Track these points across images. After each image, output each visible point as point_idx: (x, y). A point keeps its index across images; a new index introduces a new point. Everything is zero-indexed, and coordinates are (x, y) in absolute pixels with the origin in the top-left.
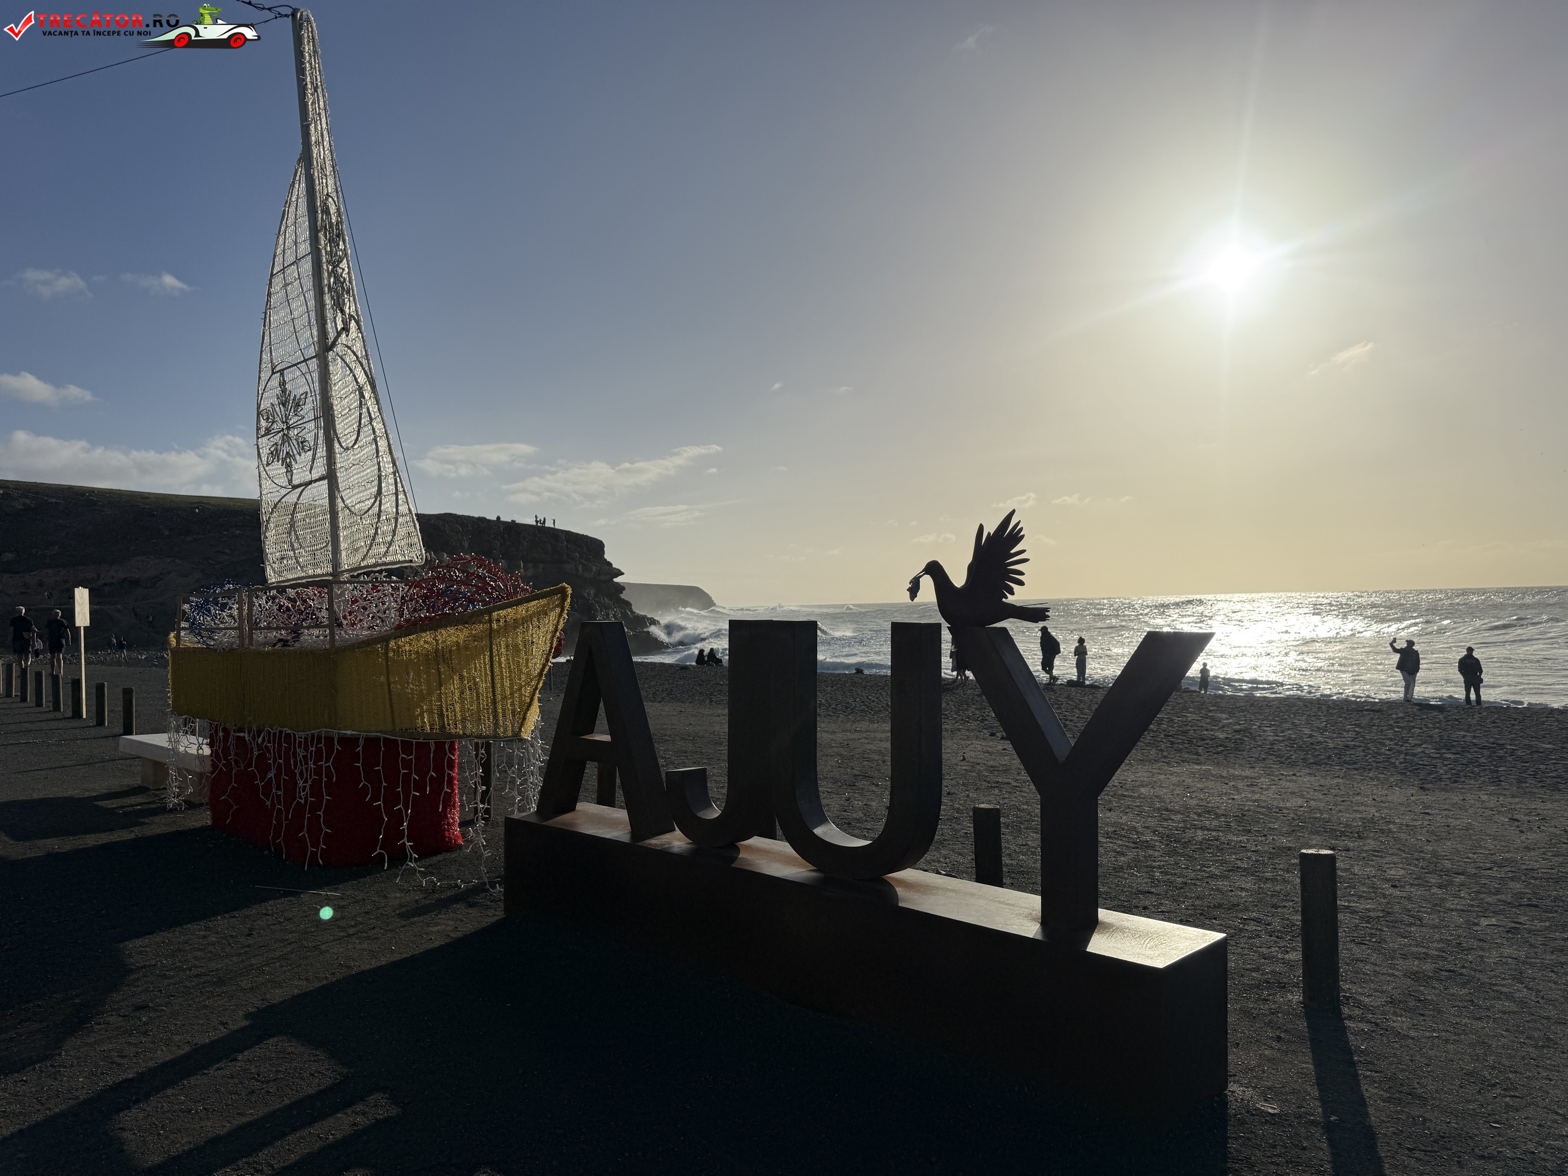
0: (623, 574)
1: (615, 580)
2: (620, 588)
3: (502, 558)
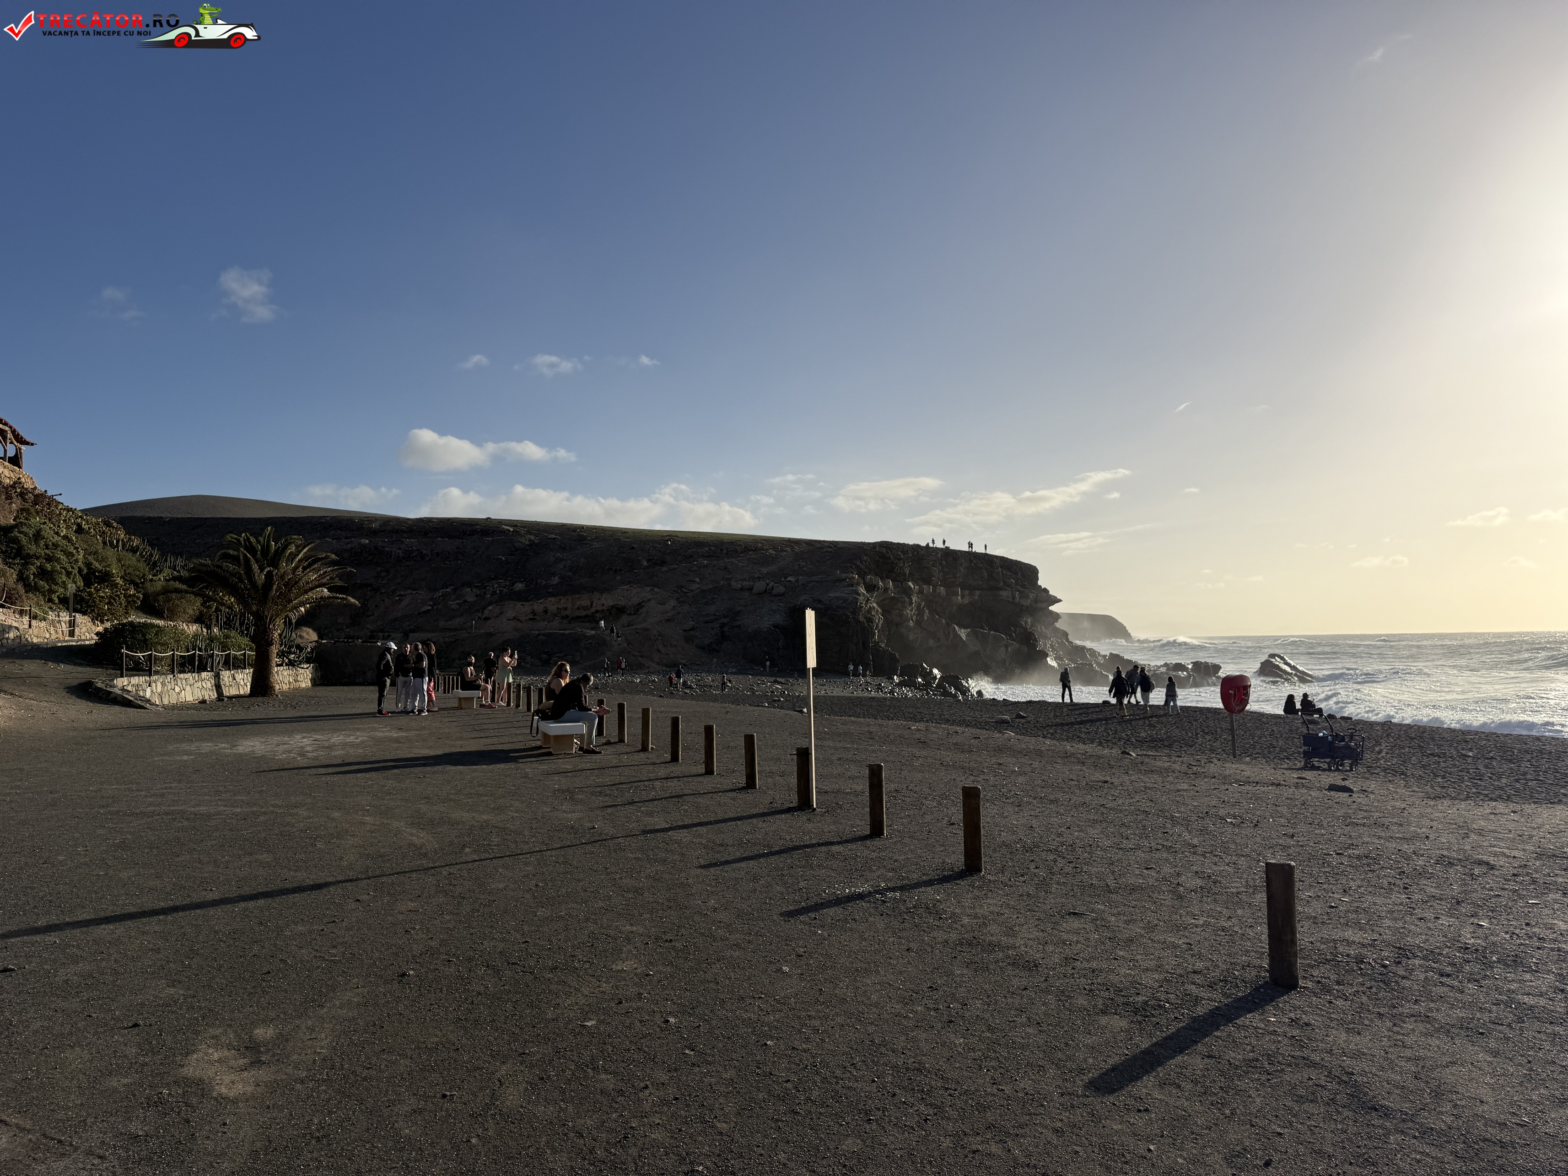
0: (1060, 601)
1: (1051, 608)
2: (1056, 616)
3: (941, 585)
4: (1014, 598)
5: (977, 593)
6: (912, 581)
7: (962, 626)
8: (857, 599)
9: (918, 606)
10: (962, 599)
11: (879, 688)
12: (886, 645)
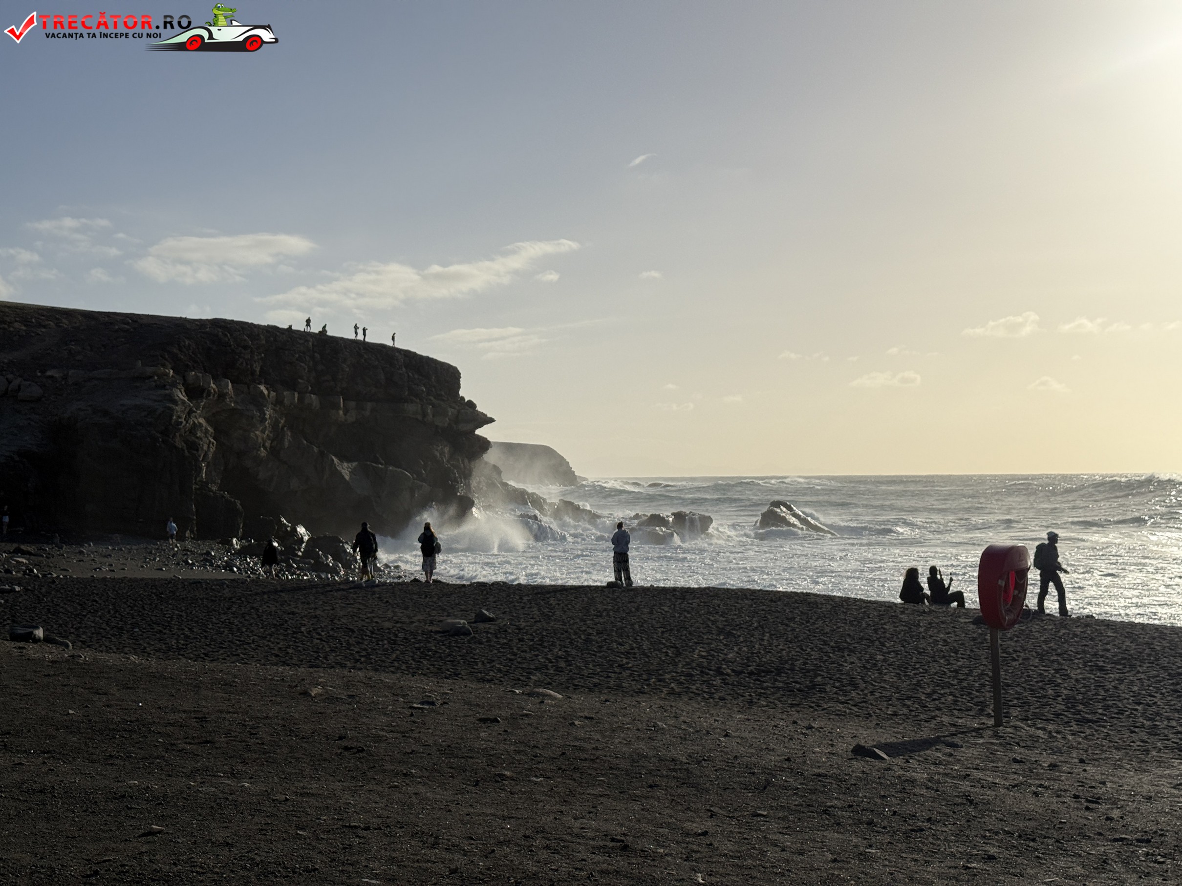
0: (491, 420)
1: (478, 432)
2: (485, 445)
3: (311, 392)
4: (425, 415)
5: (369, 405)
6: (266, 383)
7: (343, 458)
8: (172, 410)
9: (275, 425)
10: (345, 414)
11: (207, 559)
12: (221, 488)
